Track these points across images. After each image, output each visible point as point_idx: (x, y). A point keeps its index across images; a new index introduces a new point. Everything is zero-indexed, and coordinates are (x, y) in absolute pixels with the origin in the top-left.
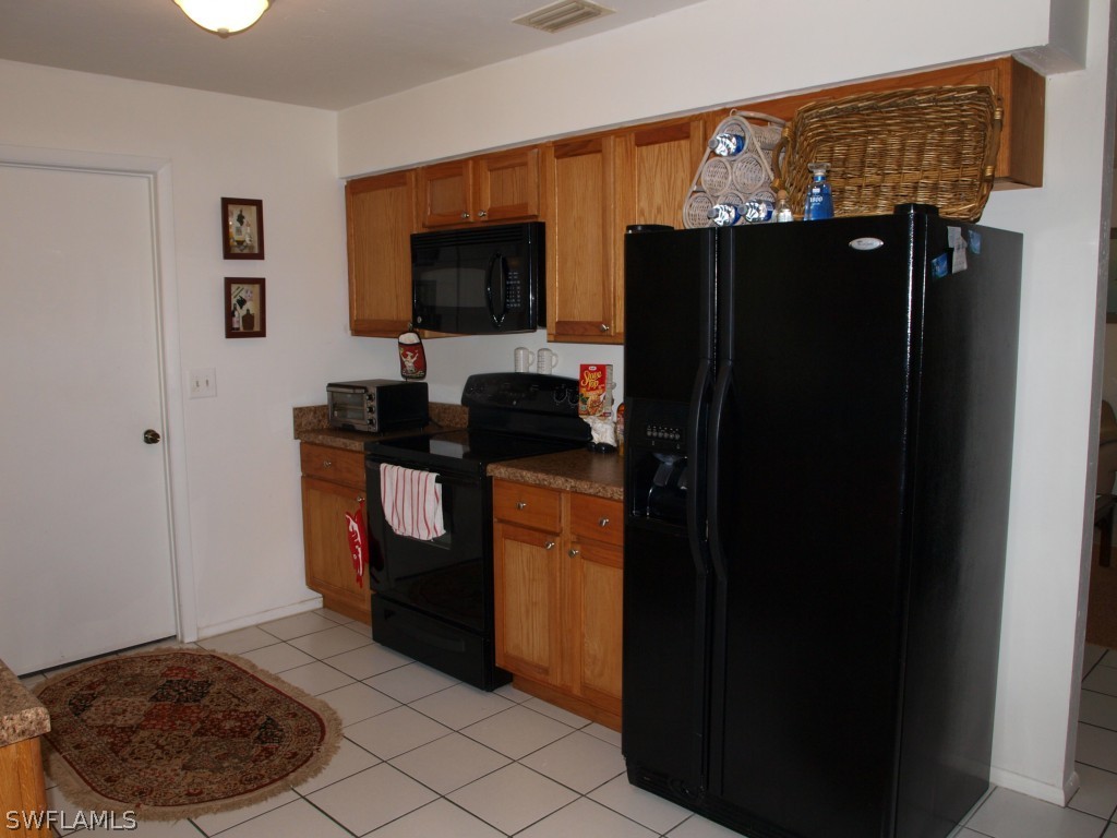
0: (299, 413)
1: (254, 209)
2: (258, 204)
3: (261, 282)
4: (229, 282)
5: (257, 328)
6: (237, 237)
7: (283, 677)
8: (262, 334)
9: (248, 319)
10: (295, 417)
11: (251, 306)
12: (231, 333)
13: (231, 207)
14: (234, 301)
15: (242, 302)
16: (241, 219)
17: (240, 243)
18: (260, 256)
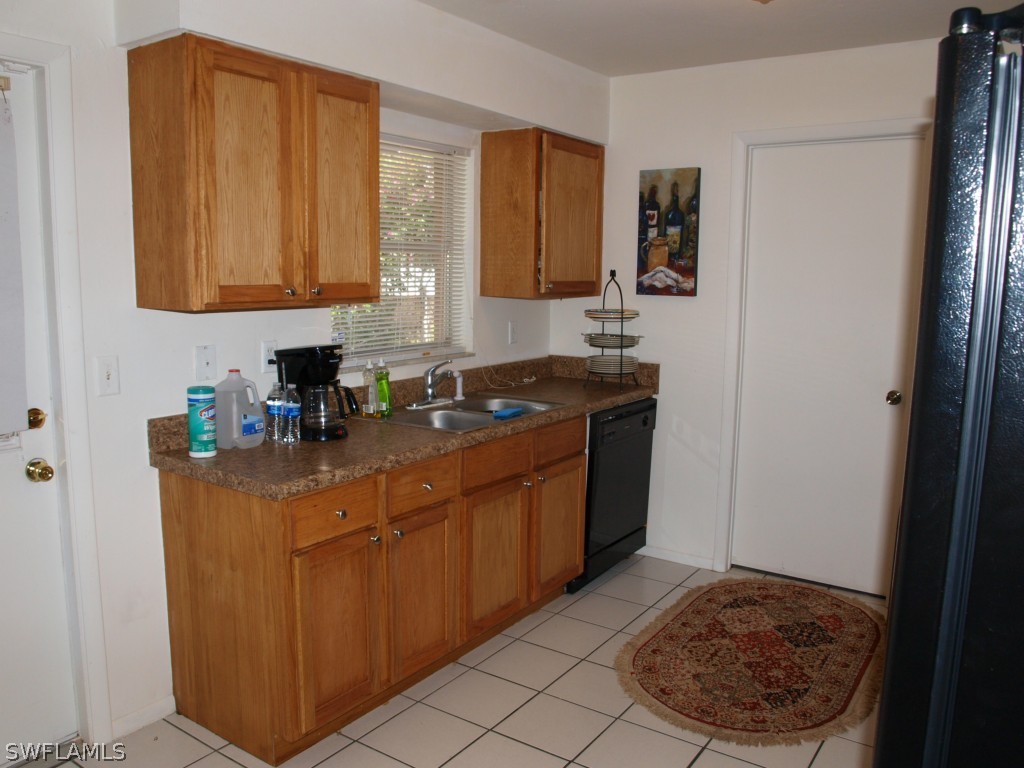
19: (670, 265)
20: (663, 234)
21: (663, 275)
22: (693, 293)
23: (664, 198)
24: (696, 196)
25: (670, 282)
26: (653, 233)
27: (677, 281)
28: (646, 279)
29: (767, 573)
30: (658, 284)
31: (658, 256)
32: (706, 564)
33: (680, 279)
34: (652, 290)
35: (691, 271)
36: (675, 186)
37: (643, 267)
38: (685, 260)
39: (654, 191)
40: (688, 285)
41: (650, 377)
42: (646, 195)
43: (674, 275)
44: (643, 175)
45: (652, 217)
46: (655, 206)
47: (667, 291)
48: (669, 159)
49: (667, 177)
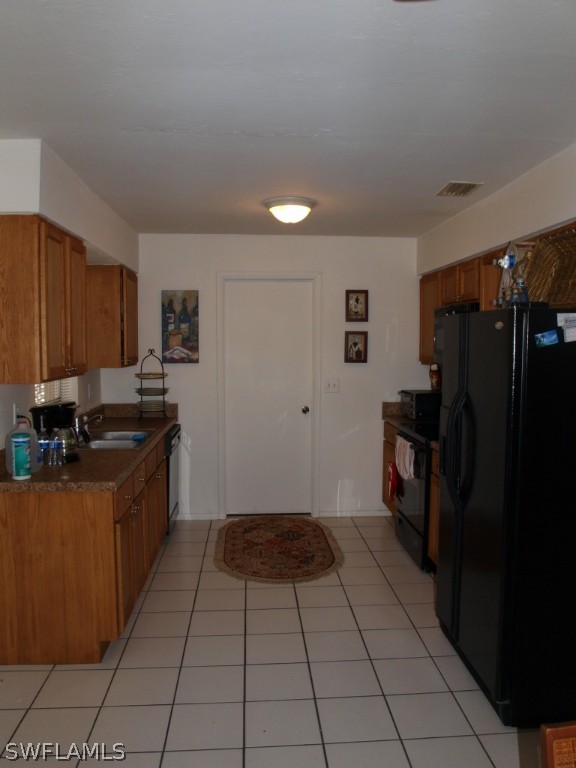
0: (386, 406)
1: (363, 295)
2: (366, 292)
3: (365, 334)
4: (348, 334)
5: (363, 358)
6: (354, 310)
7: (338, 541)
8: (365, 361)
9: (358, 353)
10: (384, 407)
11: (360, 346)
12: (348, 360)
13: (351, 295)
14: (350, 343)
15: (355, 344)
16: (357, 300)
17: (356, 313)
18: (366, 319)
19: (183, 345)
20: (178, 328)
21: (179, 352)
22: (197, 361)
23: (178, 308)
24: (197, 307)
25: (183, 355)
26: (171, 327)
27: (187, 354)
28: (167, 354)
29: (247, 515)
30: (176, 357)
31: (175, 341)
32: (214, 517)
33: (190, 353)
34: (172, 361)
35: (195, 349)
36: (184, 301)
37: (166, 346)
38: (191, 342)
39: (171, 302)
40: (194, 357)
41: (173, 412)
42: (166, 305)
43: (186, 351)
44: (164, 293)
45: (170, 318)
46: (173, 311)
47: (182, 360)
48: (180, 284)
49: (179, 295)
